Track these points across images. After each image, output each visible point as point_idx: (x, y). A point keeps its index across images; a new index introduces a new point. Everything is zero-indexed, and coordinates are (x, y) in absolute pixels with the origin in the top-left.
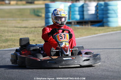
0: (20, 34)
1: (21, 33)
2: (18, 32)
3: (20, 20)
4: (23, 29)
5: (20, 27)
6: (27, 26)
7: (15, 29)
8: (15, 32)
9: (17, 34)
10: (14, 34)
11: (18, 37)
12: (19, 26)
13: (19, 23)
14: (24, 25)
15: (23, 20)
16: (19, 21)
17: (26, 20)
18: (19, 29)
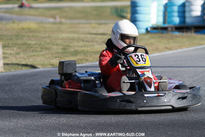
0: (95, 44)
1: (96, 42)
2: (93, 41)
3: (96, 24)
4: (99, 36)
5: (96, 34)
6: (106, 32)
7: (89, 36)
8: (88, 41)
9: (91, 43)
10: (87, 43)
11: (92, 47)
12: (94, 32)
13: (94, 27)
14: (101, 31)
15: (100, 24)
16: (94, 25)
17: (104, 24)
18: (94, 36)
